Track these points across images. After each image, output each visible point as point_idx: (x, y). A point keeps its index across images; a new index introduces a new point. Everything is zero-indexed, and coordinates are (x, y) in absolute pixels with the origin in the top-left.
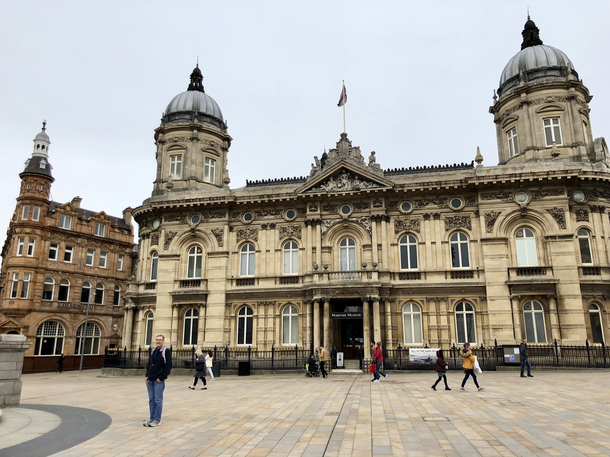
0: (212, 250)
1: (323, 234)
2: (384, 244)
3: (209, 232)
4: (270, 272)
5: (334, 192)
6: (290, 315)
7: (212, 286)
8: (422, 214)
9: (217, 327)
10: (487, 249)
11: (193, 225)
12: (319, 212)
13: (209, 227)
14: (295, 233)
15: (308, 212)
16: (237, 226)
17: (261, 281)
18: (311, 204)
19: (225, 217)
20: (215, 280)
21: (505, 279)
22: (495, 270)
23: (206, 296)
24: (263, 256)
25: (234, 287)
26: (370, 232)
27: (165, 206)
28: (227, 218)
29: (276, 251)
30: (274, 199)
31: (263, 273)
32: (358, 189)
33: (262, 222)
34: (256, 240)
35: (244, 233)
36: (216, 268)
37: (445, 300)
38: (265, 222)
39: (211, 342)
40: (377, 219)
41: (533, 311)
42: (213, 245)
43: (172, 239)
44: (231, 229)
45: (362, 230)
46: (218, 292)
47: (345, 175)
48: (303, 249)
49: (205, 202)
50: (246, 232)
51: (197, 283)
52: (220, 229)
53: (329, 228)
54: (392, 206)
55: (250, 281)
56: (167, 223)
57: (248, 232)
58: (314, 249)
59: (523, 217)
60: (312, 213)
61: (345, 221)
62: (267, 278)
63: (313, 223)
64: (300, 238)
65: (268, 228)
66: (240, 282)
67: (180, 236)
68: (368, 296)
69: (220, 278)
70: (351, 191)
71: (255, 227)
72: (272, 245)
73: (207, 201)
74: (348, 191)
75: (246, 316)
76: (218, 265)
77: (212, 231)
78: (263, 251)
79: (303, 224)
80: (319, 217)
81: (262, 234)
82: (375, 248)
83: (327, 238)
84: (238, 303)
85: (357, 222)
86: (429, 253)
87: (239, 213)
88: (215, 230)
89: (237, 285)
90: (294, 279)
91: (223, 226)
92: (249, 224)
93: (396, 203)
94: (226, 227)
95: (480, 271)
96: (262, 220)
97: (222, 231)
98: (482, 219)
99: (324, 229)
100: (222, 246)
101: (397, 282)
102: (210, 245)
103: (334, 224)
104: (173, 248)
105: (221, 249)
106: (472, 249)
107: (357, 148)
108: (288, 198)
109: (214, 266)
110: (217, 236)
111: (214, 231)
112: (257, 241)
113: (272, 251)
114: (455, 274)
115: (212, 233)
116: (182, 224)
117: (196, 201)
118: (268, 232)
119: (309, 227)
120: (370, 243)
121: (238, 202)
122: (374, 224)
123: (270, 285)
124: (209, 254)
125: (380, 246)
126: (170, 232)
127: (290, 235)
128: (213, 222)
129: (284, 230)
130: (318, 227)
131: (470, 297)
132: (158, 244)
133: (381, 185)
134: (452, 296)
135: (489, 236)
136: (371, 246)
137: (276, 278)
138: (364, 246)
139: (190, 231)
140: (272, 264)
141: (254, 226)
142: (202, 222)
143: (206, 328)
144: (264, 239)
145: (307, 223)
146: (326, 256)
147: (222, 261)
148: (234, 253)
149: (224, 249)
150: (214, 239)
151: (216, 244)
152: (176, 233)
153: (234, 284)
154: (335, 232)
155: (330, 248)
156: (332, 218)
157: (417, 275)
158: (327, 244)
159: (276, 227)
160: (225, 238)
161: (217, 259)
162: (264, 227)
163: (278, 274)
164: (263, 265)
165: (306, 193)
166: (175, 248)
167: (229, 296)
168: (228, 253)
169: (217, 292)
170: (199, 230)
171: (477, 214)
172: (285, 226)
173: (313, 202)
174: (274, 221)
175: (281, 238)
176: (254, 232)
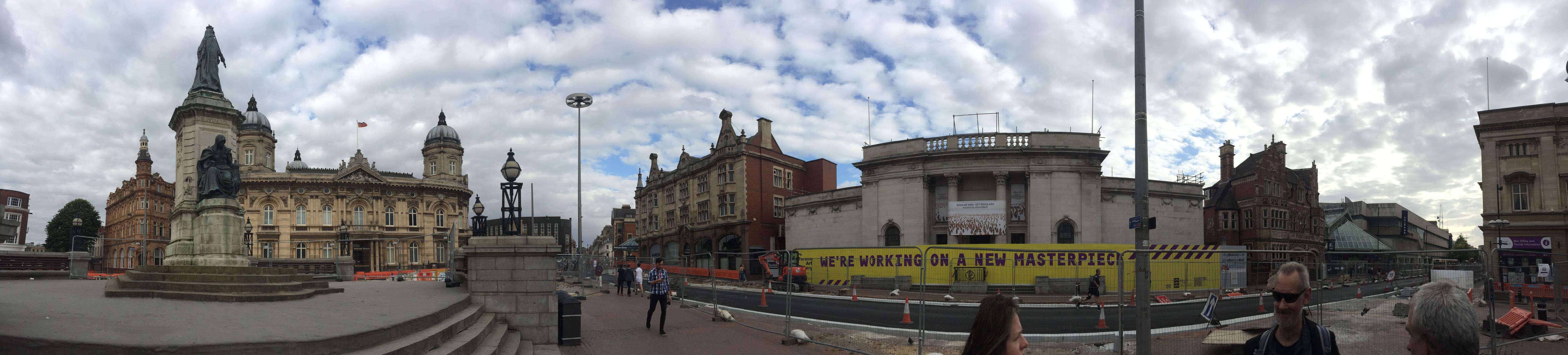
0: (280, 209)
1: (347, 204)
2: (379, 211)
3: (278, 198)
4: (316, 223)
5: (354, 181)
6: (328, 248)
7: (282, 230)
8: (397, 199)
10: (426, 218)
11: (269, 193)
12: (345, 191)
13: (278, 196)
14: (330, 202)
15: (339, 191)
16: (296, 195)
17: (311, 229)
20: (283, 227)
21: (431, 233)
22: (429, 228)
23: (279, 236)
24: (312, 214)
25: (295, 231)
26: (372, 204)
27: (251, 181)
28: (289, 190)
29: (319, 211)
30: (319, 181)
31: (312, 223)
33: (311, 194)
34: (307, 204)
35: (299, 200)
36: (284, 219)
37: (406, 241)
38: (313, 194)
40: (377, 198)
41: (440, 248)
42: (281, 206)
43: (254, 201)
44: (291, 197)
45: (368, 203)
46: (285, 234)
47: (360, 173)
48: (335, 211)
51: (273, 228)
52: (284, 197)
53: (350, 201)
54: (383, 192)
55: (305, 228)
57: (302, 199)
58: (342, 212)
59: (440, 205)
60: (341, 192)
61: (360, 197)
62: (315, 227)
63: (343, 197)
64: (333, 205)
65: (315, 198)
66: (298, 228)
67: (260, 199)
68: (373, 239)
69: (287, 226)
70: (364, 182)
71: (306, 197)
72: (317, 208)
75: (301, 248)
78: (312, 211)
79: (335, 197)
80: (345, 194)
81: (310, 201)
82: (375, 213)
83: (349, 206)
84: (297, 241)
85: (365, 199)
86: (400, 218)
87: (296, 188)
88: (281, 197)
89: (296, 230)
90: (330, 228)
91: (286, 195)
92: (303, 195)
93: (385, 191)
94: (289, 195)
95: (422, 228)
97: (287, 198)
98: (425, 203)
99: (348, 201)
101: (385, 232)
103: (353, 199)
104: (256, 206)
105: (286, 209)
106: (419, 217)
107: (366, 159)
108: (327, 182)
110: (284, 200)
113: (317, 211)
114: (411, 229)
115: (280, 199)
116: (262, 193)
118: (314, 200)
119: (340, 199)
120: (372, 210)
121: (297, 181)
122: (374, 200)
123: (317, 231)
124: (278, 211)
125: (377, 212)
126: (253, 197)
127: (327, 203)
129: (324, 199)
130: (344, 199)
131: (417, 240)
133: (380, 181)
134: (409, 239)
135: (427, 212)
136: (373, 212)
137: (319, 227)
138: (368, 212)
139: (267, 197)
140: (317, 219)
142: (274, 191)
144: (312, 204)
145: (337, 197)
146: (349, 216)
147: (288, 216)
148: (294, 211)
149: (289, 209)
150: (282, 202)
151: (283, 205)
152: (257, 197)
153: (295, 229)
154: (353, 203)
155: (350, 212)
156: (353, 196)
157: (394, 229)
158: (349, 209)
159: (319, 198)
160: (289, 202)
161: (283, 214)
162: (312, 197)
163: (321, 225)
164: (312, 219)
165: (338, 179)
166: (257, 206)
167: (292, 237)
168: (290, 211)
170: (272, 197)
171: (422, 201)
173: (342, 185)
174: (318, 195)
175: (322, 205)
176: (306, 199)
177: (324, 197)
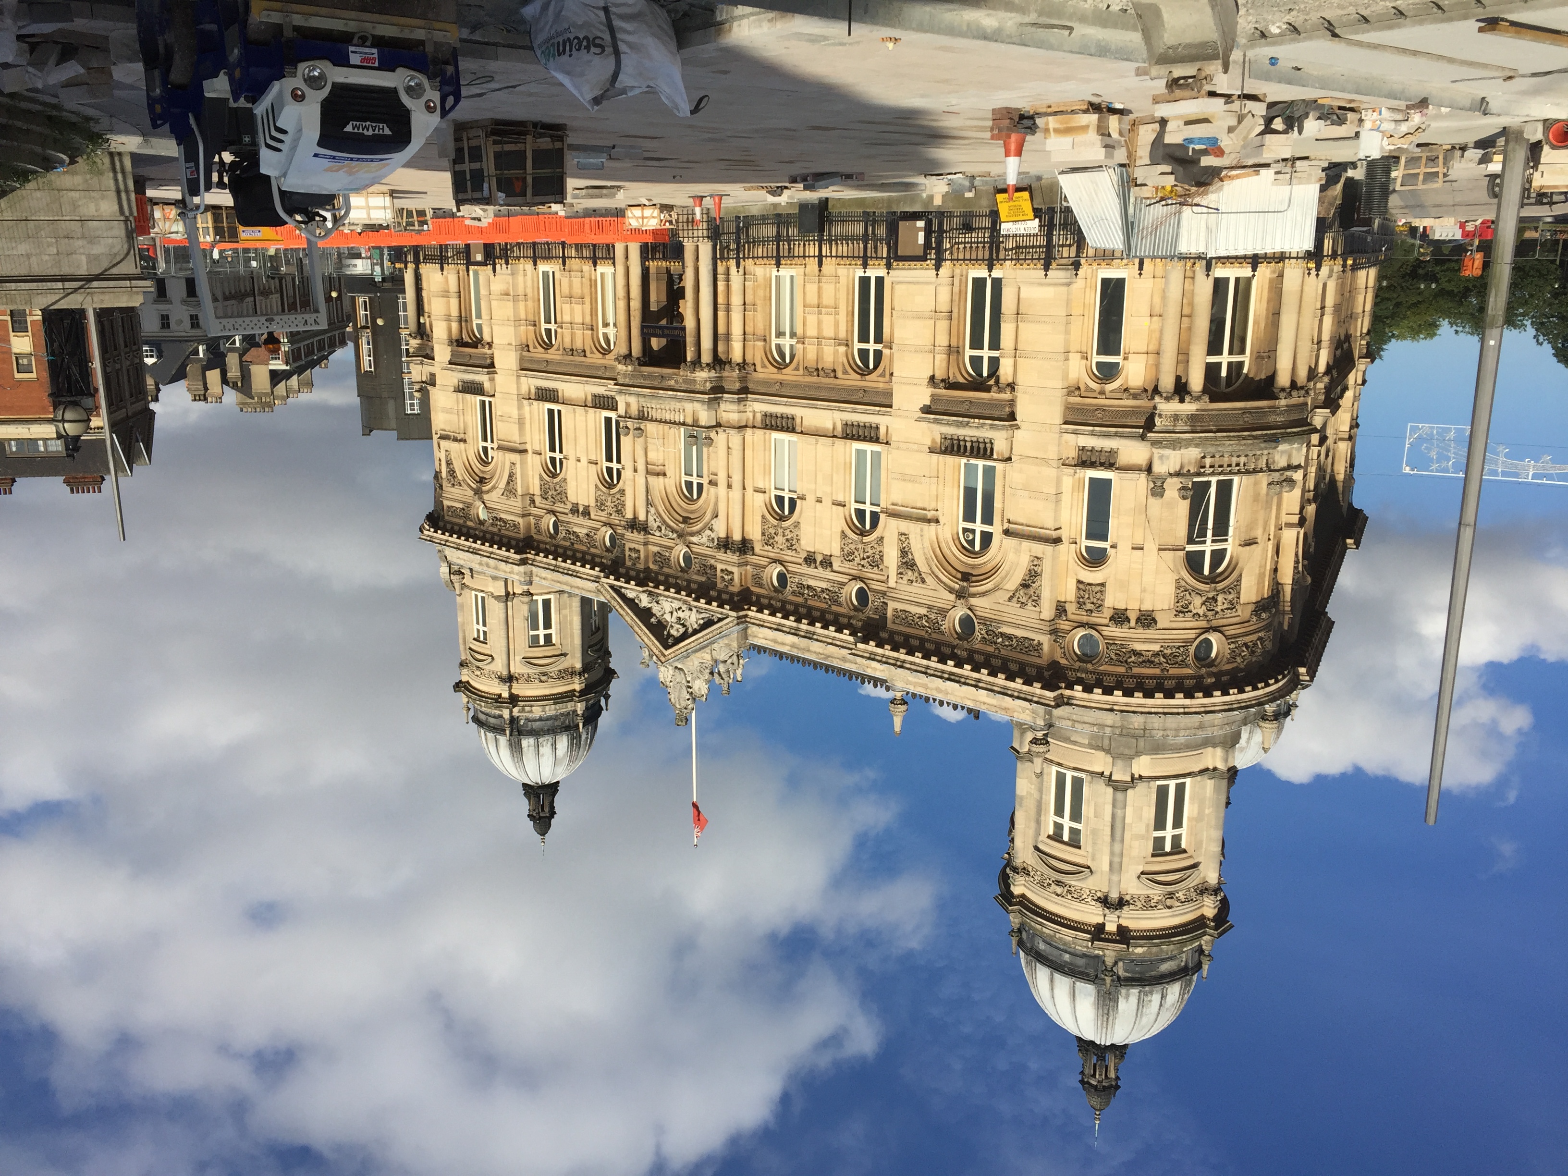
0: (922, 530)
1: (716, 515)
3: (929, 579)
5: (685, 602)
7: (920, 432)
8: (590, 519)
12: (720, 566)
13: (931, 593)
14: (772, 531)
15: (737, 571)
17: (828, 429)
18: (731, 588)
19: (895, 610)
20: (916, 447)
21: (498, 379)
23: (932, 408)
24: (829, 489)
25: (882, 423)
26: (649, 503)
28: (892, 606)
29: (805, 498)
30: (790, 622)
31: (828, 449)
32: (650, 594)
33: (828, 574)
34: (844, 535)
35: (868, 557)
38: (824, 573)
40: (635, 524)
42: (922, 542)
43: (1020, 584)
45: (661, 509)
46: (906, 413)
48: (759, 491)
49: (918, 661)
50: (864, 559)
52: (904, 581)
53: (708, 526)
55: (850, 432)
56: (1037, 637)
57: (857, 560)
60: (730, 568)
62: (817, 434)
63: (729, 544)
64: (763, 517)
65: (819, 558)
66: (869, 434)
67: (996, 589)
68: (630, 368)
70: (661, 595)
71: (847, 567)
73: (911, 663)
74: (665, 596)
76: (909, 485)
77: (923, 581)
78: (827, 502)
79: (756, 548)
80: (721, 556)
81: (832, 545)
82: (642, 467)
84: (876, 382)
85: (667, 527)
88: (916, 580)
90: (772, 423)
91: (899, 586)
92: (853, 577)
94: (894, 583)
96: (829, 580)
97: (902, 576)
100: (902, 534)
102: (927, 544)
103: (699, 533)
105: (904, 526)
109: (916, 485)
111: (919, 580)
112: (843, 532)
113: (812, 499)
115: (923, 575)
116: (992, 620)
117: (936, 670)
118: (820, 548)
120: (650, 479)
122: (643, 517)
126: (1023, 605)
127: (780, 531)
128: (918, 604)
129: (791, 545)
132: (1079, 582)
133: (615, 589)
134: (558, 357)
136: (648, 472)
137: (802, 433)
138: (661, 474)
139: (974, 595)
141: (847, 571)
142: (943, 612)
143: (933, 322)
144: (827, 533)
150: (920, 558)
152: (1011, 598)
153: (880, 431)
159: (804, 555)
161: (911, 503)
162: (825, 562)
165: (721, 613)
166: (1015, 557)
167: (886, 399)
170: (951, 591)
172: (789, 552)
173: (725, 591)
174: (805, 569)
175: (797, 525)
176: (848, 556)
177: (788, 556)
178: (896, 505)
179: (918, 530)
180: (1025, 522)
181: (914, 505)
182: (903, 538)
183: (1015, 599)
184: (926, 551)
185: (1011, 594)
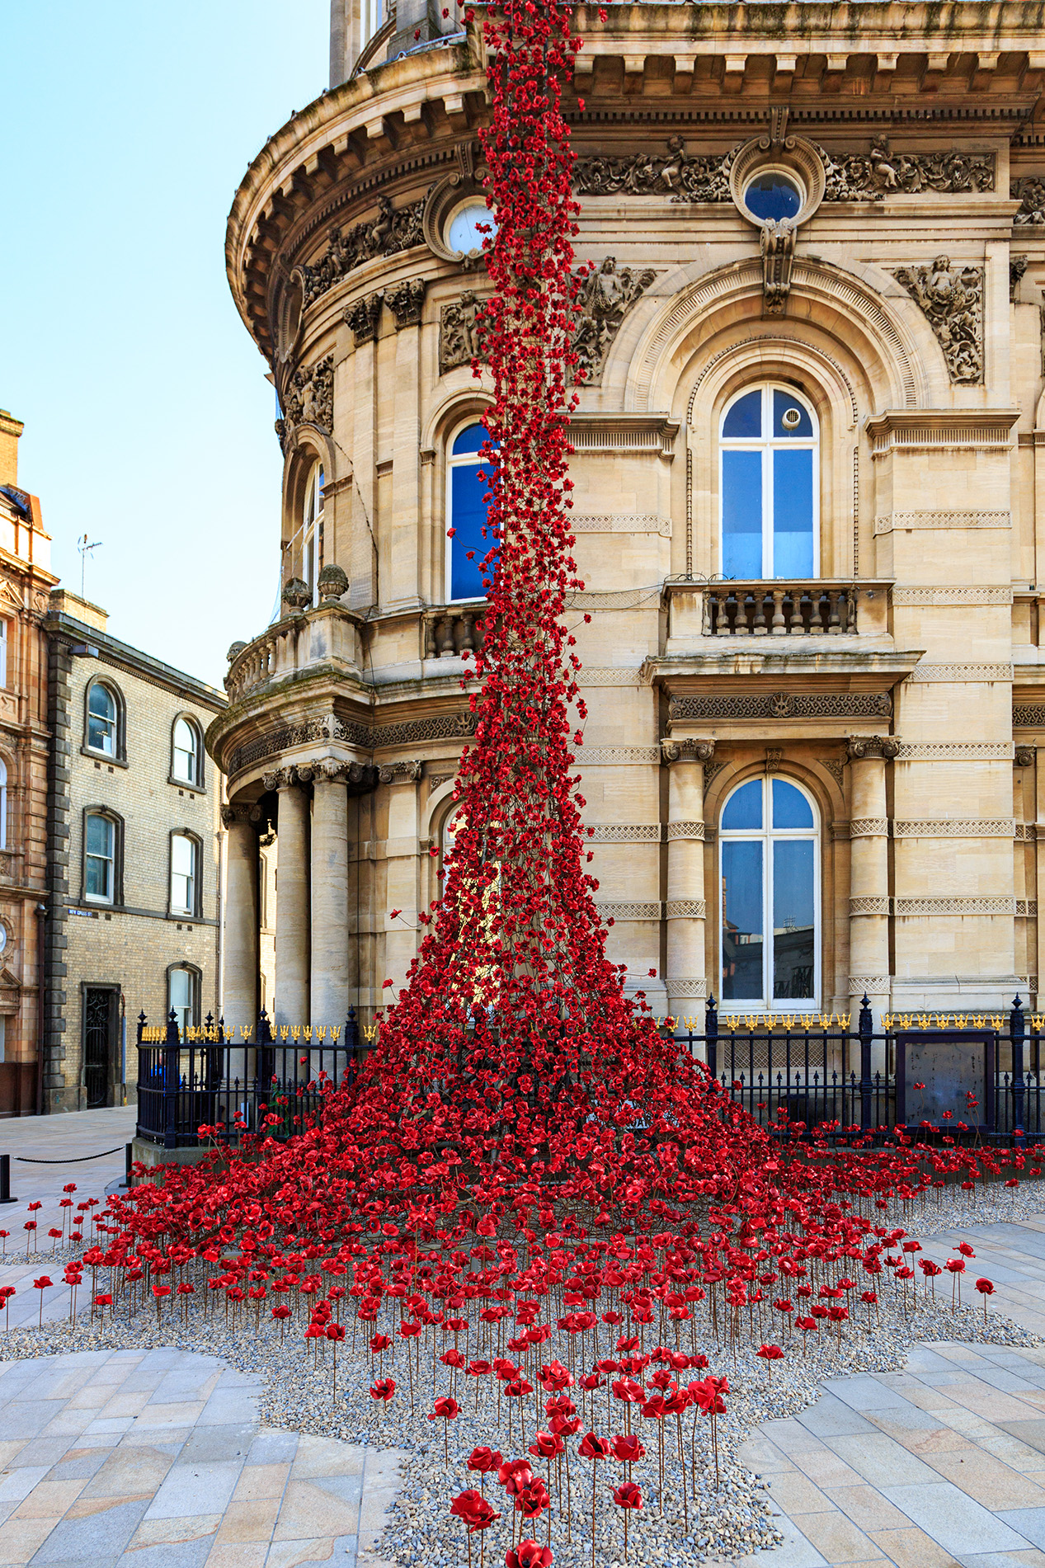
0: (911, 400)
3: (882, 280)
7: (923, 638)
9: (974, 891)
13: (877, 250)
19: (988, 187)
20: (938, 598)
23: (888, 687)
28: (1002, 193)
36: (943, 519)
39: (944, 982)
42: (912, 367)
43: (620, 316)
46: (969, 674)
52: (958, 265)
67: (681, 297)
69: (978, 588)
76: (952, 504)
77: (901, 276)
88: (922, 274)
91: (977, 248)
94: (997, 258)
97: (973, 278)
100: (974, 379)
102: (895, 367)
104: (637, 375)
105: (965, 401)
109: (932, 506)
110: (938, 308)
111: (914, 278)
115: (905, 290)
116: (695, 216)
124: (875, 432)
126: (610, 267)
128: (909, 215)
142: (833, 208)
143: (900, 894)
147: (985, 479)
148: (1029, 440)
150: (921, 330)
151: (936, 364)
152: (649, 278)
161: (946, 460)
167: (1034, 701)
169: (961, 672)
170: (812, 265)
178: (993, 451)
179: (920, 395)
180: (619, 461)
181: (938, 457)
182: (968, 372)
183: (636, 280)
184: (894, 351)
185: (647, 291)
